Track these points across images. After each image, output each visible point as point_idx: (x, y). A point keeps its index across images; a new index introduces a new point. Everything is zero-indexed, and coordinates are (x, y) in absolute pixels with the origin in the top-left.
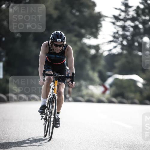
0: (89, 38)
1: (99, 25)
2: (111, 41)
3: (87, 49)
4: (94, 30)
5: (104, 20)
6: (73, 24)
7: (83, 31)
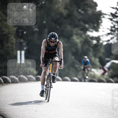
0: (92, 32)
1: (100, 21)
2: (109, 34)
3: (90, 40)
4: (96, 25)
5: (104, 17)
6: (79, 20)
7: (87, 26)
